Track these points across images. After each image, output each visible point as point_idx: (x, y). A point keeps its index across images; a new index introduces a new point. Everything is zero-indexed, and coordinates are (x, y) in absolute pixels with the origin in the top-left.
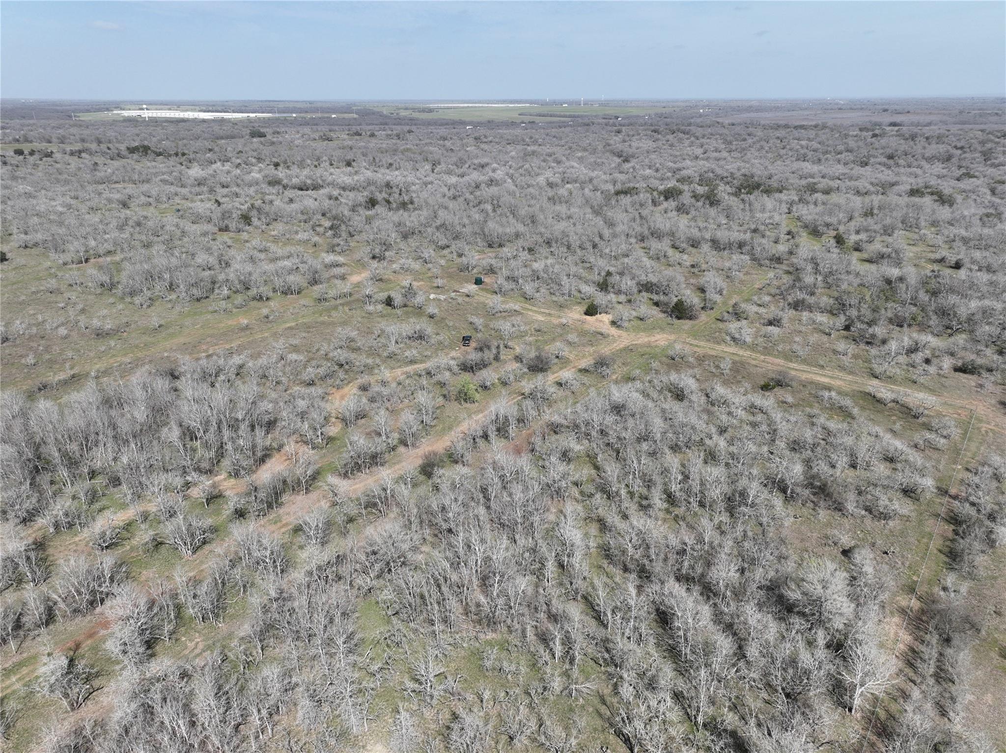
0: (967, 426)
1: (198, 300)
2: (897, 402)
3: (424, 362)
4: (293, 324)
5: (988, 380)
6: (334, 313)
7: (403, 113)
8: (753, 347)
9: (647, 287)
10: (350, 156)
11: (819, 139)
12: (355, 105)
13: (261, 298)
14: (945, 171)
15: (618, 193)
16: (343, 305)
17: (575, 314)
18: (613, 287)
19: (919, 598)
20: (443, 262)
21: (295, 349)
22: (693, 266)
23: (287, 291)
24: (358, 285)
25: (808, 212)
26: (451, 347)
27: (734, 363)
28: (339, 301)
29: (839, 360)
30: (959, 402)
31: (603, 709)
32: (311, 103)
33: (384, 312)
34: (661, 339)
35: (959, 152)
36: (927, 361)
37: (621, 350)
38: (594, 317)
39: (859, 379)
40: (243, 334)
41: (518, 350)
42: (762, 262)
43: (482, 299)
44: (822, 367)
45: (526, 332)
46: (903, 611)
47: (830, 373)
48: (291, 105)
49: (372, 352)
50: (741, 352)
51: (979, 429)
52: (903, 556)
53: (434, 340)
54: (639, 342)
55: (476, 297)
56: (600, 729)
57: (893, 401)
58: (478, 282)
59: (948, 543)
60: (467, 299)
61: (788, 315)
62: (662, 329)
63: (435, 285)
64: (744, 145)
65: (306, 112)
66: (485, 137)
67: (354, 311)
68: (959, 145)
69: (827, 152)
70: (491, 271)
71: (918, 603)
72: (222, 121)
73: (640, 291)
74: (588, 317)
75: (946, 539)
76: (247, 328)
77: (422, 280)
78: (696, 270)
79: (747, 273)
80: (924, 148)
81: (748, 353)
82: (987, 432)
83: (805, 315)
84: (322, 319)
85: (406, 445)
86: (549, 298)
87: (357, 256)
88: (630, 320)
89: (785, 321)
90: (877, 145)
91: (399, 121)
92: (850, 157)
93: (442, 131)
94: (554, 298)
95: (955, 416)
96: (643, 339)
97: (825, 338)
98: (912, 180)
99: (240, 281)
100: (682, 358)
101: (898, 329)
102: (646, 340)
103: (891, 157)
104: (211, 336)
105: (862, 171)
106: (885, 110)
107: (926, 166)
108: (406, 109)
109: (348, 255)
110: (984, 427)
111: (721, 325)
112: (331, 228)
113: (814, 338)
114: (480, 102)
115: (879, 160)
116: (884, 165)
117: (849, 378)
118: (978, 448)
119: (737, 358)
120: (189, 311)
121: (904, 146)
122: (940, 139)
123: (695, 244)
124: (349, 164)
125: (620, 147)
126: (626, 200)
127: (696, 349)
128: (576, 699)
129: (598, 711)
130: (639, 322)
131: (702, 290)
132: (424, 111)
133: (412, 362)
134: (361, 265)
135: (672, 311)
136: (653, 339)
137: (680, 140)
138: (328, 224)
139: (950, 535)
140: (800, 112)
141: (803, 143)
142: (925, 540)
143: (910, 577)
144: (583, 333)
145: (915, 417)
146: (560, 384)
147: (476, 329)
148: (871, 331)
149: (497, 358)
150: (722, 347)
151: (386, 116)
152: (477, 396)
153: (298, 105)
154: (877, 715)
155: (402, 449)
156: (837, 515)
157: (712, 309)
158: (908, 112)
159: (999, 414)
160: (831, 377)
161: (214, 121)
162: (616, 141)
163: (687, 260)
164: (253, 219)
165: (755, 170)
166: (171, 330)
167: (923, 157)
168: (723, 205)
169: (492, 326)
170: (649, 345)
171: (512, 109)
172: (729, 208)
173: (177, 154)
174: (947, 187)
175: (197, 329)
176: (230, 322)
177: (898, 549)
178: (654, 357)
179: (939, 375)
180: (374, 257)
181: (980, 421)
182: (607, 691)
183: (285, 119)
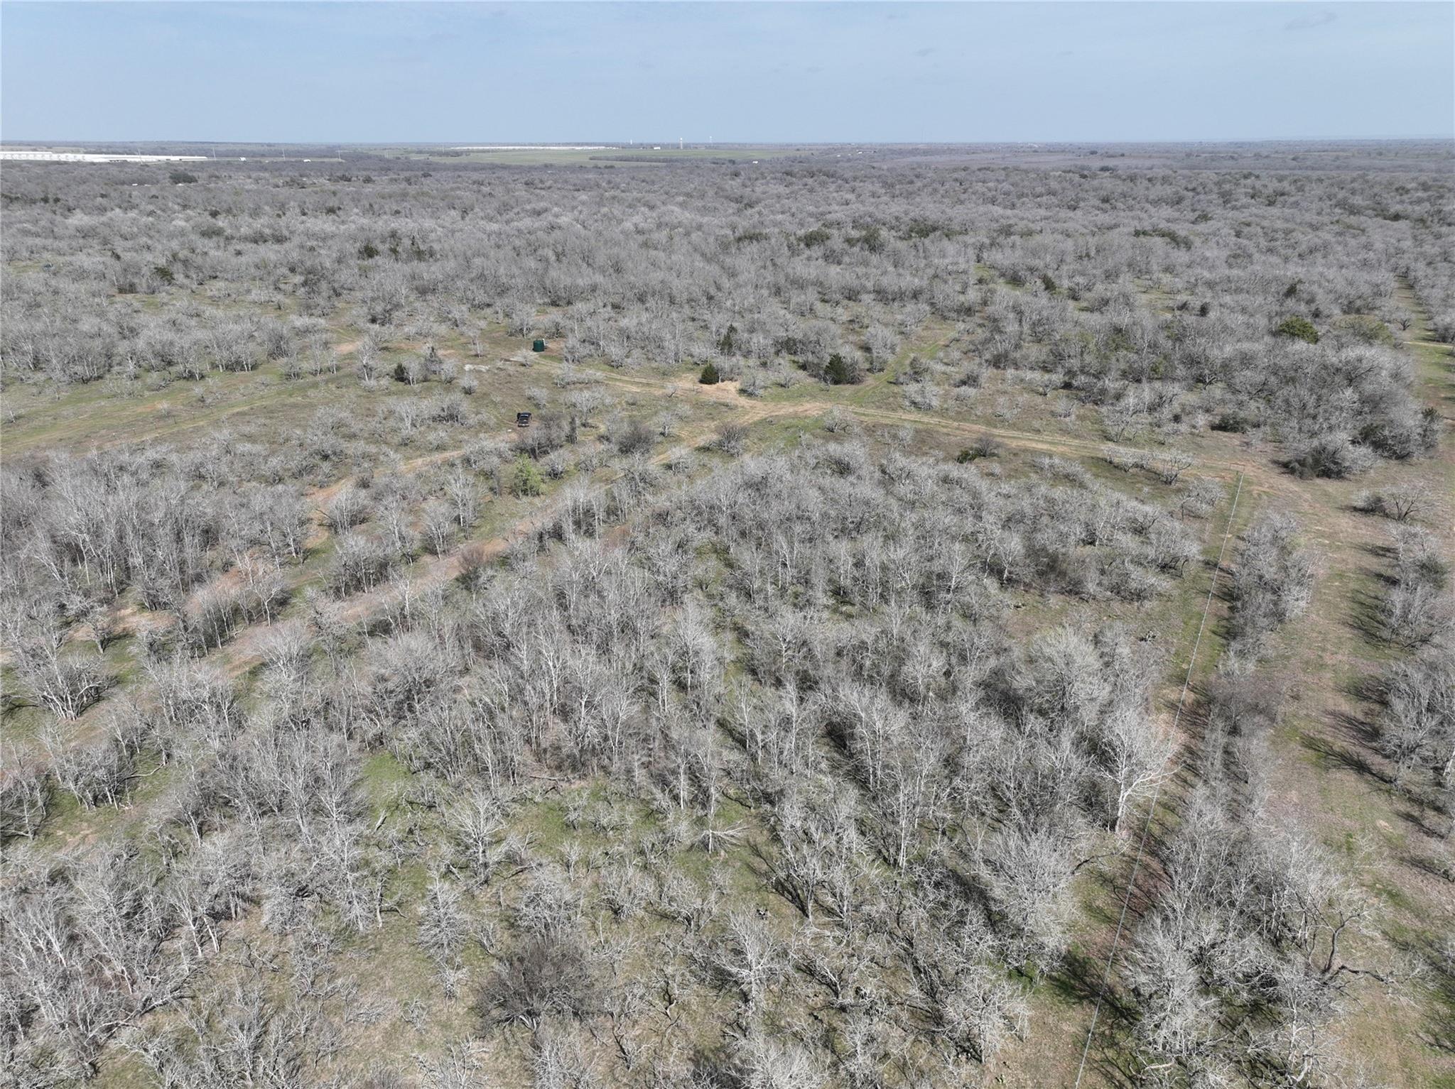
0: (1234, 489)
1: (85, 381)
2: (1142, 467)
3: (459, 448)
4: (246, 408)
5: (1254, 435)
6: (311, 393)
7: (414, 157)
8: (943, 413)
9: (788, 346)
10: (333, 202)
11: (1011, 180)
12: (339, 147)
13: (191, 376)
14: (1177, 215)
15: (739, 240)
16: (327, 382)
17: (687, 382)
18: (740, 348)
19: (1193, 689)
20: (483, 324)
21: (250, 438)
22: (851, 321)
23: (233, 366)
24: (350, 356)
25: (1002, 257)
26: (499, 426)
27: (917, 431)
28: (319, 378)
29: (1060, 422)
30: (1222, 464)
31: (757, 862)
32: (269, 145)
33: (393, 389)
34: (813, 408)
35: (1191, 194)
36: (1177, 419)
37: (756, 424)
38: (714, 386)
39: (1089, 444)
40: (161, 423)
41: (603, 429)
42: (946, 314)
43: (545, 369)
44: (1038, 431)
45: (613, 406)
46: (1172, 706)
47: (1049, 439)
48: (238, 149)
49: (375, 438)
50: (926, 419)
51: (1250, 492)
52: (1166, 642)
53: (473, 420)
54: (782, 413)
55: (536, 367)
56: (754, 887)
57: (1136, 465)
58: (538, 347)
59: (1224, 623)
60: (523, 369)
61: (987, 373)
62: (813, 397)
63: (473, 353)
64: (910, 188)
65: (263, 156)
66: (542, 181)
67: (344, 390)
68: (1190, 187)
69: (1022, 195)
70: (558, 333)
71: (1192, 695)
72: (124, 164)
73: (777, 353)
74: (705, 387)
75: (1221, 618)
76: (168, 415)
77: (452, 347)
78: (856, 326)
79: (927, 328)
80: (1147, 189)
81: (935, 420)
82: (1259, 495)
83: (1010, 372)
84: (292, 400)
85: (433, 552)
86: (646, 364)
87: (346, 319)
88: (765, 388)
89: (982, 380)
90: (1086, 186)
91: (408, 165)
92: (1054, 200)
93: (475, 176)
94: (654, 365)
95: (1217, 479)
96: (786, 409)
97: (1039, 399)
98: (1136, 223)
99: (156, 354)
100: (844, 429)
101: (1136, 385)
102: (791, 410)
103: (1106, 200)
104: (109, 428)
105: (1071, 214)
106: (1093, 153)
107: (1152, 210)
108: (420, 152)
109: (332, 319)
110: (1256, 490)
111: (895, 389)
112: (305, 284)
113: (1024, 398)
114: (532, 145)
115: (1092, 203)
116: (1098, 208)
117: (1076, 442)
118: (1251, 514)
119: (920, 426)
120: (69, 397)
121: (1122, 187)
122: (1165, 180)
123: (852, 295)
124: (331, 211)
125: (738, 192)
126: (754, 247)
127: (863, 418)
128: (716, 853)
129: (748, 866)
130: (780, 390)
131: (867, 349)
132: (447, 154)
133: (440, 448)
134: (354, 330)
135: (826, 373)
136: (800, 409)
137: (823, 184)
138: (298, 279)
139: (1226, 613)
140: (984, 155)
141: (991, 185)
142: (1194, 622)
143: (1178, 665)
144: (699, 405)
145: (1168, 482)
146: (669, 467)
147: (537, 406)
148: (1100, 384)
149: (571, 439)
150: (900, 414)
151: (388, 161)
152: (543, 487)
153: (249, 148)
154: (1149, 831)
155: (427, 559)
156: (1074, 601)
157: (881, 370)
158: (1123, 155)
159: (1273, 475)
160: (1050, 443)
161: (111, 163)
162: (733, 186)
163: (843, 314)
164: (175, 276)
165: (928, 213)
166: (36, 423)
167: (1147, 201)
168: (889, 248)
169: (561, 401)
170: (795, 416)
171: (579, 153)
172: (895, 253)
173: (46, 200)
174: (1182, 230)
175: (84, 420)
176: (140, 410)
177: (1159, 634)
178: (805, 428)
179: (1192, 434)
180: (373, 321)
181: (1250, 483)
182: (761, 838)
183: (229, 163)
